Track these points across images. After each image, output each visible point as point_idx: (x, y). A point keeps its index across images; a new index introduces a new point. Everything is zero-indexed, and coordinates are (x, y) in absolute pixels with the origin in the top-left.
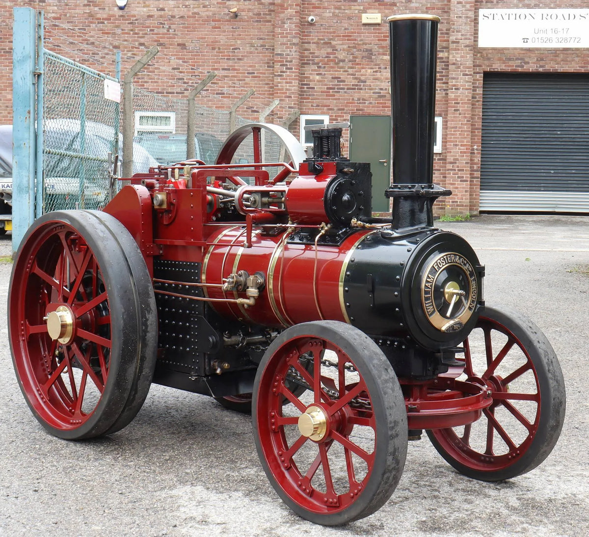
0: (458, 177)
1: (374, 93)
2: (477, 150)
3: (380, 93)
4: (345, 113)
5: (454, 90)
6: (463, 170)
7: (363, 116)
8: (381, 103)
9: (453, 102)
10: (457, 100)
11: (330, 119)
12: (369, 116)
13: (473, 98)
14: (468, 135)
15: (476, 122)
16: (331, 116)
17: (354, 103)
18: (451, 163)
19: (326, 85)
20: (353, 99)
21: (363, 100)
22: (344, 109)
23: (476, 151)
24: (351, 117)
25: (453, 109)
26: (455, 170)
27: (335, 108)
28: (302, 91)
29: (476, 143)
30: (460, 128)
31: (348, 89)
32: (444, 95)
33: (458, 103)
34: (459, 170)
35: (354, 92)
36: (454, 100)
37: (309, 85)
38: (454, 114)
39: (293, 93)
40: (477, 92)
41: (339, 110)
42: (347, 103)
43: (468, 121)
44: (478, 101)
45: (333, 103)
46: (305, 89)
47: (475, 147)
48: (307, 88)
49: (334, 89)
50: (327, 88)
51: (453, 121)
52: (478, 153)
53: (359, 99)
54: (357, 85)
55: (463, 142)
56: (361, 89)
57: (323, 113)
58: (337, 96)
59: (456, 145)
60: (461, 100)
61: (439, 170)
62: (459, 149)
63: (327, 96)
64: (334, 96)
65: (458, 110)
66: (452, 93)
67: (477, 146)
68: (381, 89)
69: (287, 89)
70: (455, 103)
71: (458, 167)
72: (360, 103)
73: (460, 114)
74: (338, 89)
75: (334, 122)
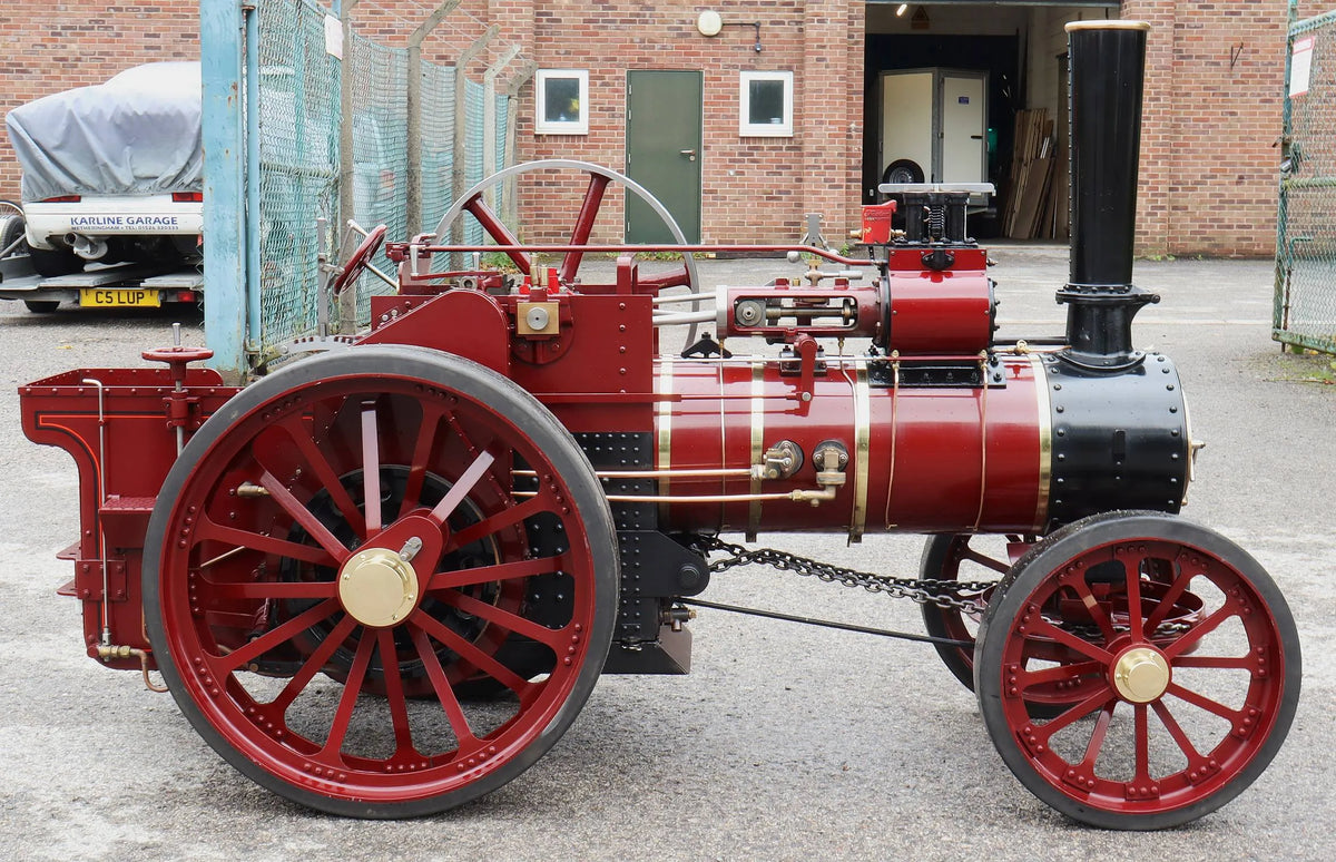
0: (826, 181)
1: (669, 29)
2: (856, 130)
3: (681, 28)
4: (618, 66)
5: (816, 23)
6: (833, 168)
7: (651, 71)
8: (684, 48)
9: (815, 45)
10: (822, 40)
11: (591, 78)
12: (662, 70)
13: (850, 37)
14: (841, 104)
15: (854, 80)
16: (592, 72)
17: (634, 47)
18: (813, 154)
19: (582, 14)
20: (632, 41)
21: (650, 41)
22: (615, 59)
23: (854, 133)
24: (629, 73)
25: (815, 57)
26: (819, 167)
27: (600, 57)
28: (538, 27)
29: (854, 118)
30: (827, 91)
31: (623, 21)
32: (796, 32)
33: (824, 47)
34: (826, 168)
35: (634, 28)
36: (817, 40)
37: (551, 14)
38: (817, 66)
39: (524, 30)
40: (855, 26)
41: (607, 60)
42: (621, 47)
43: (841, 79)
44: (857, 43)
45: (595, 48)
46: (544, 23)
47: (853, 126)
48: (548, 20)
49: (597, 21)
50: (585, 21)
51: (814, 79)
52: (857, 137)
53: (642, 41)
54: (638, 15)
55: (833, 116)
56: (646, 22)
57: (577, 67)
58: (603, 34)
59: (821, 123)
60: (830, 40)
61: (790, 168)
62: (827, 130)
63: (584, 34)
64: (597, 34)
65: (824, 59)
66: (813, 28)
67: (856, 124)
68: (683, 22)
69: (513, 24)
70: (819, 47)
71: (825, 161)
72: (645, 48)
73: (827, 66)
74: (604, 21)
75: (598, 82)
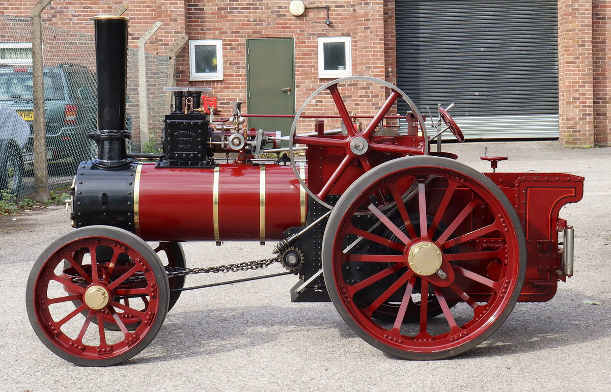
0: (373, 104)
1: (272, 12)
2: (392, 72)
3: (279, 12)
4: (240, 36)
5: (363, 5)
6: (377, 96)
7: (262, 38)
8: (281, 24)
9: (363, 19)
10: (367, 16)
11: (224, 44)
12: (268, 38)
13: (385, 13)
14: (381, 55)
15: (390, 41)
16: (224, 41)
17: (250, 24)
18: (364, 88)
19: (217, 5)
20: (248, 21)
21: (260, 20)
22: (238, 32)
23: (390, 74)
24: (248, 41)
25: (363, 27)
26: (369, 96)
27: (228, 31)
28: (189, 14)
29: (391, 64)
30: (372, 48)
31: (242, 9)
32: (352, 11)
33: (369, 20)
34: (373, 96)
35: (250, 12)
36: (364, 16)
37: (197, 5)
38: (364, 32)
39: (179, 16)
40: (389, 7)
41: (233, 33)
42: (242, 24)
43: (380, 40)
44: (390, 17)
45: (226, 26)
46: (193, 11)
47: (390, 69)
48: (195, 9)
49: (226, 9)
50: (218, 9)
51: (363, 40)
52: (393, 76)
53: (255, 20)
54: (252, 4)
55: (376, 63)
56: (257, 8)
57: (215, 38)
58: (230, 17)
59: (369, 68)
60: (372, 16)
61: (350, 97)
62: (372, 72)
63: (218, 17)
64: (227, 17)
65: (369, 28)
66: (361, 8)
67: (392, 68)
68: (280, 8)
69: (172, 12)
70: (365, 20)
71: (372, 92)
72: (257, 24)
73: (371, 32)
74: (230, 9)
75: (228, 47)
